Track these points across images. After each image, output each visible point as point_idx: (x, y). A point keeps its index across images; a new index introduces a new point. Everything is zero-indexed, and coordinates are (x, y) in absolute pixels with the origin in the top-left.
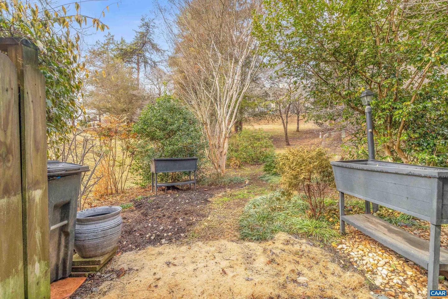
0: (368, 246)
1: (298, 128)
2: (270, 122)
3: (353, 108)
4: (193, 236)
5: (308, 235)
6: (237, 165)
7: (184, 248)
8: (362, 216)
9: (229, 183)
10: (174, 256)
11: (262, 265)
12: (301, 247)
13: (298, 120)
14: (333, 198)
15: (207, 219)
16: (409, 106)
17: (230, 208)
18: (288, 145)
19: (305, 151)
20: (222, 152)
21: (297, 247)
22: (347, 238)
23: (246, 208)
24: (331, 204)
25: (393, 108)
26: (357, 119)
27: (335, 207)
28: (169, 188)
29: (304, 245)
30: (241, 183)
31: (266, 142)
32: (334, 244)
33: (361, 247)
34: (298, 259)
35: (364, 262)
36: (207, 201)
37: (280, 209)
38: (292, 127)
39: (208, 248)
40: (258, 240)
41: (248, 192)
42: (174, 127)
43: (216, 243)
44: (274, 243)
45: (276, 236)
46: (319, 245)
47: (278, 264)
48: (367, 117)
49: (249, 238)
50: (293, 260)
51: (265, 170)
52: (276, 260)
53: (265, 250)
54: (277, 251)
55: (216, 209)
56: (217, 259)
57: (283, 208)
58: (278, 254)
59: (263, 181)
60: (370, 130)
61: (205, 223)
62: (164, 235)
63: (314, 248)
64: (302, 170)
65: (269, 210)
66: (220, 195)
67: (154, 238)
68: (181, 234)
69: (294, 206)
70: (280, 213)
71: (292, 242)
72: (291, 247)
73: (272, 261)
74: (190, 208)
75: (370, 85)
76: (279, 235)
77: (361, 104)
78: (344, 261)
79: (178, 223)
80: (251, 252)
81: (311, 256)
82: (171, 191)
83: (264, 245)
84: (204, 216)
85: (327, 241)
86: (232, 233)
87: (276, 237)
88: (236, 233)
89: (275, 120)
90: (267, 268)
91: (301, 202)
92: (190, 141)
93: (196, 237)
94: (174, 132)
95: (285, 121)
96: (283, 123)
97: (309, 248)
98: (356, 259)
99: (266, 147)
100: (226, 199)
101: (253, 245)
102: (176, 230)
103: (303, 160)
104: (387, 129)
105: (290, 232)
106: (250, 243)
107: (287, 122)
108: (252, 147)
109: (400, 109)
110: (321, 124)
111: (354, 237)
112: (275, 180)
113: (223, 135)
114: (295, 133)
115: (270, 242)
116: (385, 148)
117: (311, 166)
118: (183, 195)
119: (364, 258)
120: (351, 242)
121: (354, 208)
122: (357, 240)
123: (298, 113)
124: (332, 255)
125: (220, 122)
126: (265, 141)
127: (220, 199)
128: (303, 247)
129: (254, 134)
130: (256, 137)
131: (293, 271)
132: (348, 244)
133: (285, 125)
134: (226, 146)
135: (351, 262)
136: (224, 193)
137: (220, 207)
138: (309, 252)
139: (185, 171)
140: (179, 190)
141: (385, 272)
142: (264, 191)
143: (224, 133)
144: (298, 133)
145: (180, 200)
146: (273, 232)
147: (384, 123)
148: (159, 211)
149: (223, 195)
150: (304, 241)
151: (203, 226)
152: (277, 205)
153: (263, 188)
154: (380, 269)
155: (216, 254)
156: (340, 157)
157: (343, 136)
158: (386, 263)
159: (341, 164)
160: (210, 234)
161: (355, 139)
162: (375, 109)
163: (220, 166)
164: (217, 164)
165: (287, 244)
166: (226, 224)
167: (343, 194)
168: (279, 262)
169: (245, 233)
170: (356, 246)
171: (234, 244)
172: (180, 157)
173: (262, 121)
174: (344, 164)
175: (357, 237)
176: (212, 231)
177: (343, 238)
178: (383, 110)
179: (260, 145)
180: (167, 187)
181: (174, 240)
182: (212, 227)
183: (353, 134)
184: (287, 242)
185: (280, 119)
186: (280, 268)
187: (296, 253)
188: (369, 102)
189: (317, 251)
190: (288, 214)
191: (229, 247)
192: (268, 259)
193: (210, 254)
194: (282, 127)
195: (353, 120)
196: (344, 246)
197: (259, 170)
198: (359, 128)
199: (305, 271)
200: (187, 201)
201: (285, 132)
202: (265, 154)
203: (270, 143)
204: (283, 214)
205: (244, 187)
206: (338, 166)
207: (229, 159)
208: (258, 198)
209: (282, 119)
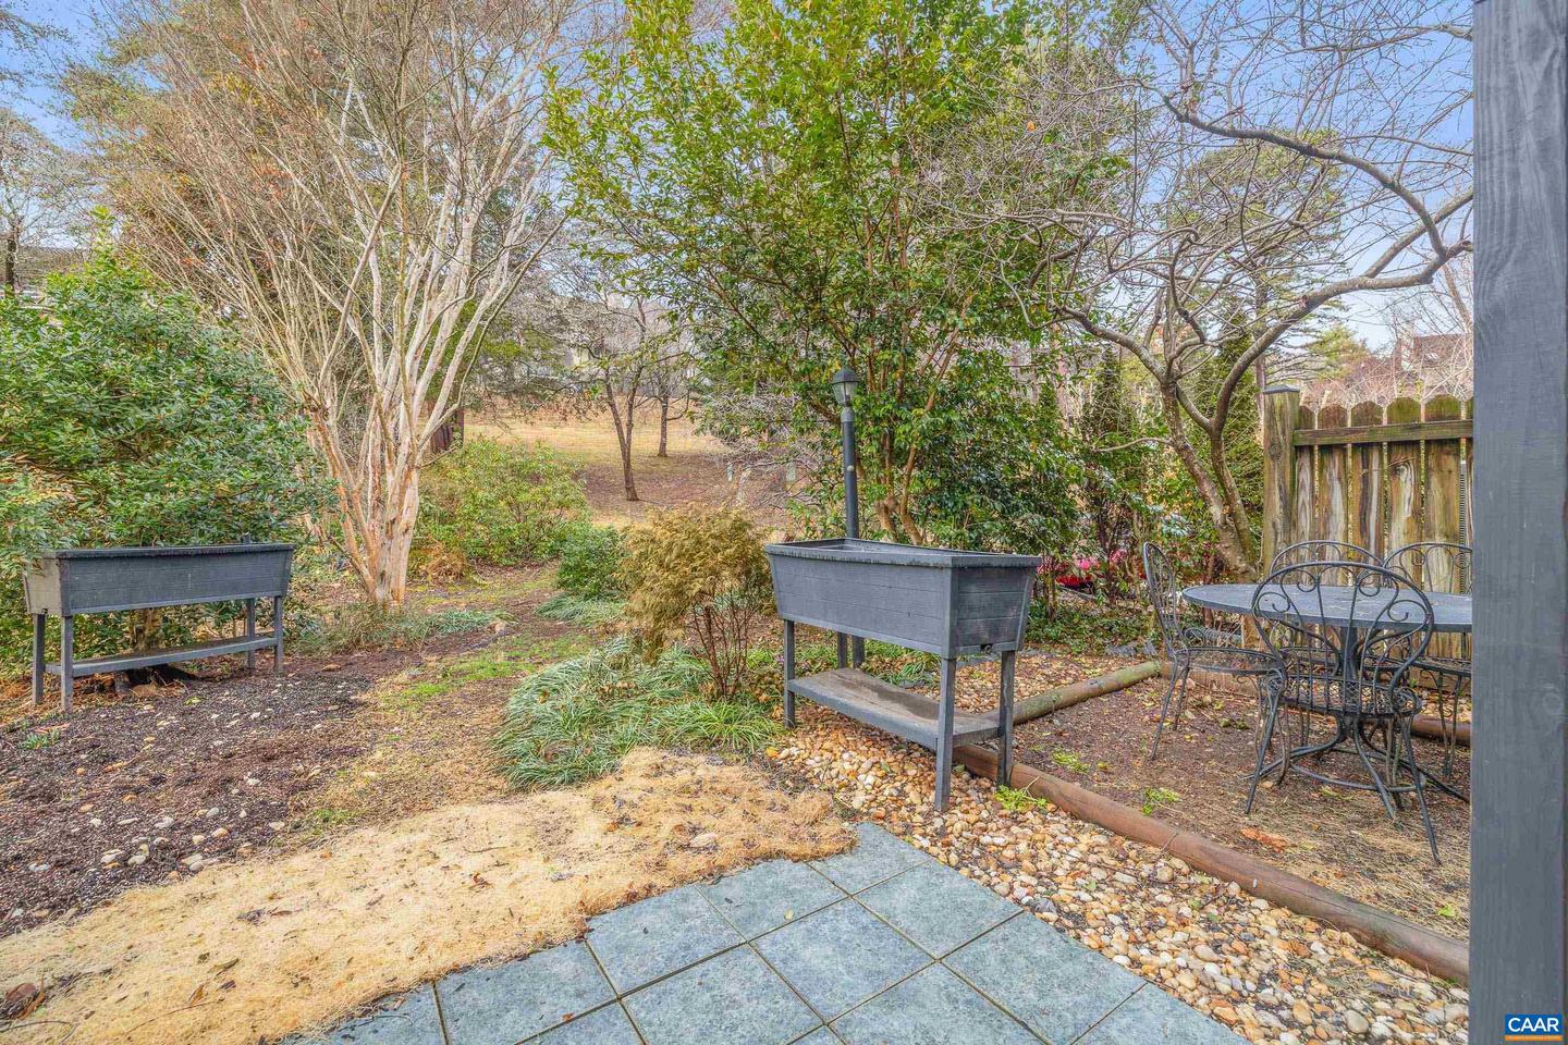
0: (842, 740)
1: (663, 445)
2: (572, 419)
3: (815, 407)
4: (326, 820)
5: (709, 743)
6: (448, 573)
7: (301, 861)
8: (832, 675)
9: (428, 635)
10: (268, 891)
11: (597, 838)
12: (693, 774)
13: (665, 421)
14: (766, 645)
15: (369, 759)
16: (922, 418)
17: (453, 715)
18: (634, 499)
19: (704, 517)
20: (393, 522)
21: (684, 776)
22: (800, 734)
23: (513, 705)
24: (763, 663)
25: (896, 418)
26: (824, 435)
27: (771, 668)
28: (136, 677)
29: (703, 767)
30: (476, 632)
31: (564, 488)
32: (771, 752)
33: (827, 745)
34: (688, 802)
35: (834, 773)
36: (347, 705)
37: (627, 693)
38: (645, 441)
39: (403, 839)
40: (571, 782)
41: (510, 658)
42: (169, 413)
43: (430, 819)
44: (621, 779)
45: (626, 761)
46: (738, 760)
47: (639, 824)
48: (844, 432)
49: (544, 782)
50: (677, 804)
51: (563, 584)
52: (632, 816)
53: (597, 802)
54: (633, 796)
55: (398, 725)
56: (445, 859)
57: (636, 688)
58: (636, 801)
59: (555, 618)
60: (850, 468)
61: (365, 774)
62: (190, 841)
63: (726, 769)
64: (695, 569)
65: (594, 697)
66: (403, 677)
67: (148, 860)
68: (272, 825)
69: (665, 680)
70: (629, 702)
71: (668, 767)
72: (670, 778)
73: (622, 821)
74: (276, 737)
75: (852, 355)
76: (631, 756)
77: (833, 399)
78: (793, 780)
79: (242, 793)
80: (556, 816)
81: (719, 787)
82: (152, 689)
83: (593, 789)
84: (353, 753)
85: (756, 747)
86: (480, 781)
87: (625, 763)
88: (493, 782)
89: (590, 414)
90: (611, 839)
91: (683, 665)
92: (249, 475)
93: (340, 822)
94: (156, 436)
95: (624, 419)
96: (618, 424)
97: (715, 771)
98: (816, 771)
99: (561, 505)
100: (427, 687)
101: (558, 798)
102: (243, 814)
103: (699, 542)
104: (884, 467)
105: (665, 743)
106: (550, 795)
107: (630, 425)
108: (509, 504)
109: (907, 421)
110: (732, 440)
111: (813, 729)
112: (600, 610)
113: (402, 458)
114: (654, 462)
115: (610, 780)
116: (879, 512)
117: (719, 557)
118: (226, 696)
119: (834, 765)
120: (808, 740)
121: (814, 662)
122: (822, 733)
123: (666, 398)
124: (767, 775)
125: (385, 406)
126: (559, 485)
127: (404, 691)
128: (700, 772)
129: (518, 459)
130: (524, 471)
131: (680, 828)
132: (801, 745)
133: (625, 431)
134: (412, 498)
135: (806, 781)
136: (415, 671)
137: (414, 716)
138: (715, 780)
139: (224, 598)
140: (192, 682)
141: (870, 779)
142: (566, 648)
143: (404, 450)
144: (662, 461)
145: (215, 716)
146: (615, 751)
147: (878, 451)
148: (113, 770)
149: (414, 677)
150: (701, 758)
151: (360, 785)
152: (615, 679)
153: (562, 641)
154: (862, 777)
155: (438, 848)
156: (783, 534)
157: (791, 477)
158: (873, 765)
159: (788, 550)
160: (395, 802)
161: (819, 486)
162: (862, 416)
163: (383, 574)
164: (372, 569)
165: (658, 775)
166: (449, 762)
167: (791, 624)
168: (639, 820)
169: (527, 770)
170: (817, 746)
171: (496, 807)
172: (196, 543)
173: (541, 412)
174: (796, 550)
175: (820, 726)
176: (400, 792)
177: (791, 736)
178: (877, 420)
179: (541, 499)
180: (129, 673)
181: (244, 848)
182: (397, 779)
183: (814, 474)
184: (658, 770)
185: (604, 410)
186: (644, 831)
187: (684, 790)
188: (848, 397)
189: (732, 774)
190: (650, 701)
191: (482, 819)
192: (609, 821)
193: (416, 853)
194: (611, 439)
195: (816, 438)
196: (794, 750)
197: (539, 584)
198: (827, 457)
199: (708, 821)
200: (255, 715)
201: (624, 455)
202: (557, 530)
203: (577, 491)
204: (638, 705)
205: (491, 645)
206: (782, 556)
207: (419, 548)
208: (552, 669)
209: (615, 413)
